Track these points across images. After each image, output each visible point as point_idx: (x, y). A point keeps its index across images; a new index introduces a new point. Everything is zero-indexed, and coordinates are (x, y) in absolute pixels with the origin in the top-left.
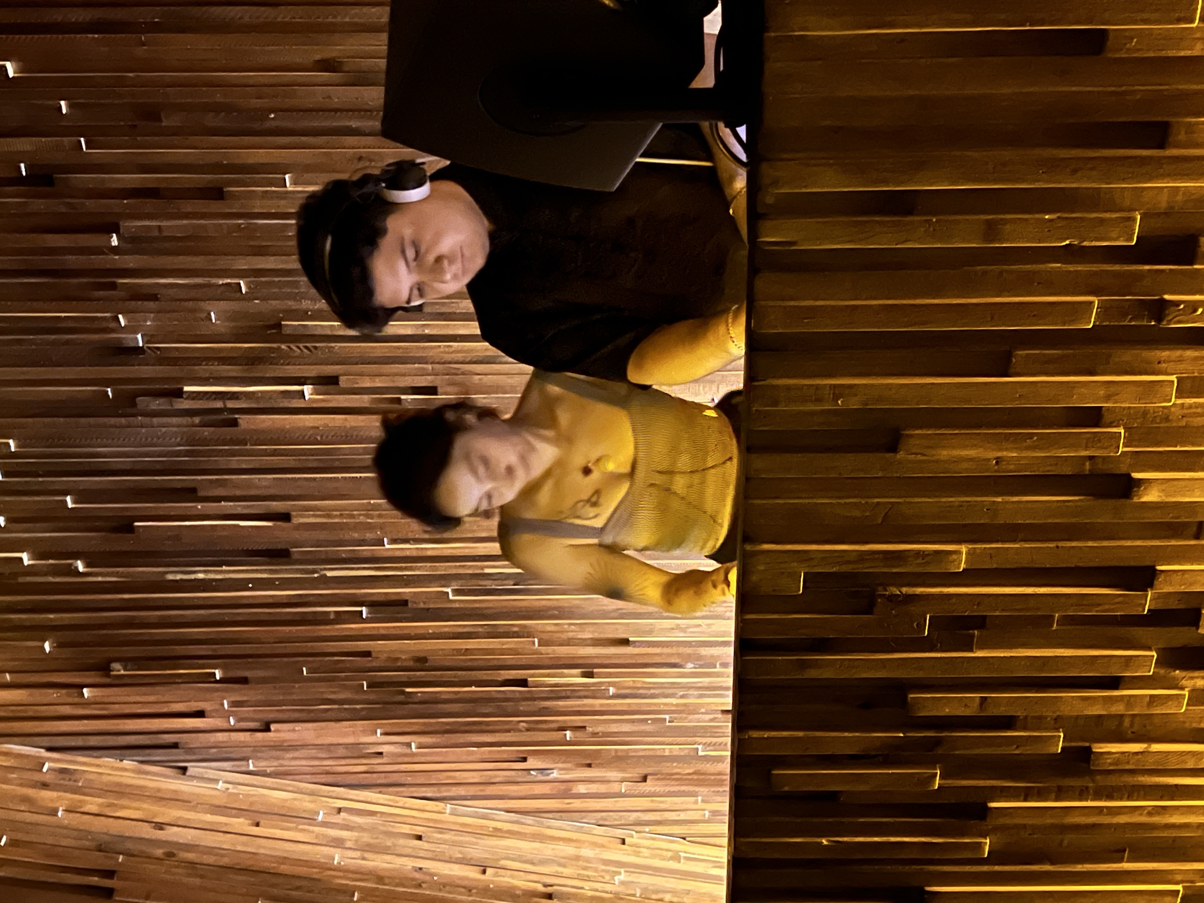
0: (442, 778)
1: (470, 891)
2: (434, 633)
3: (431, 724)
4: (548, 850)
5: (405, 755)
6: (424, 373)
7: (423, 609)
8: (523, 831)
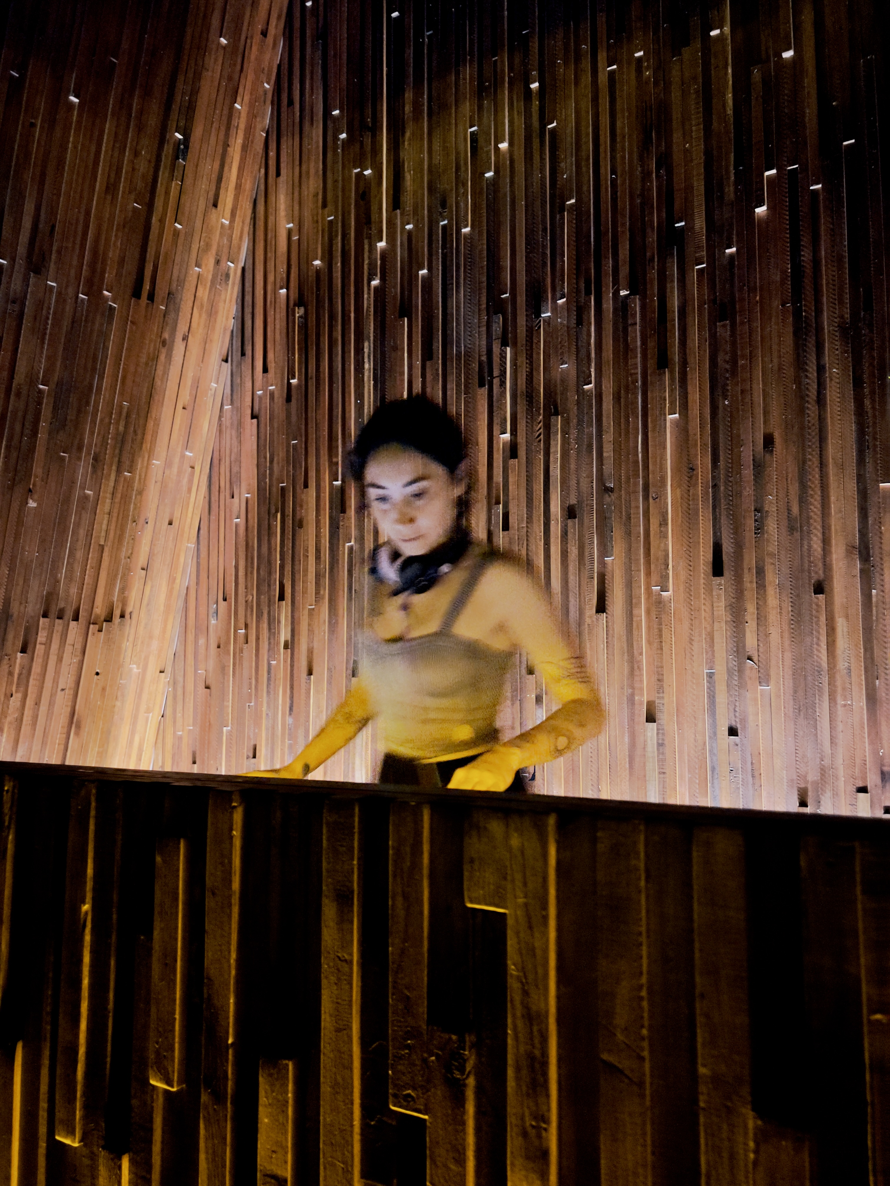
0: (213, 541)
1: (129, 558)
2: (320, 532)
3: (253, 532)
4: (158, 616)
5: (231, 515)
6: (520, 522)
7: (338, 524)
8: (173, 598)
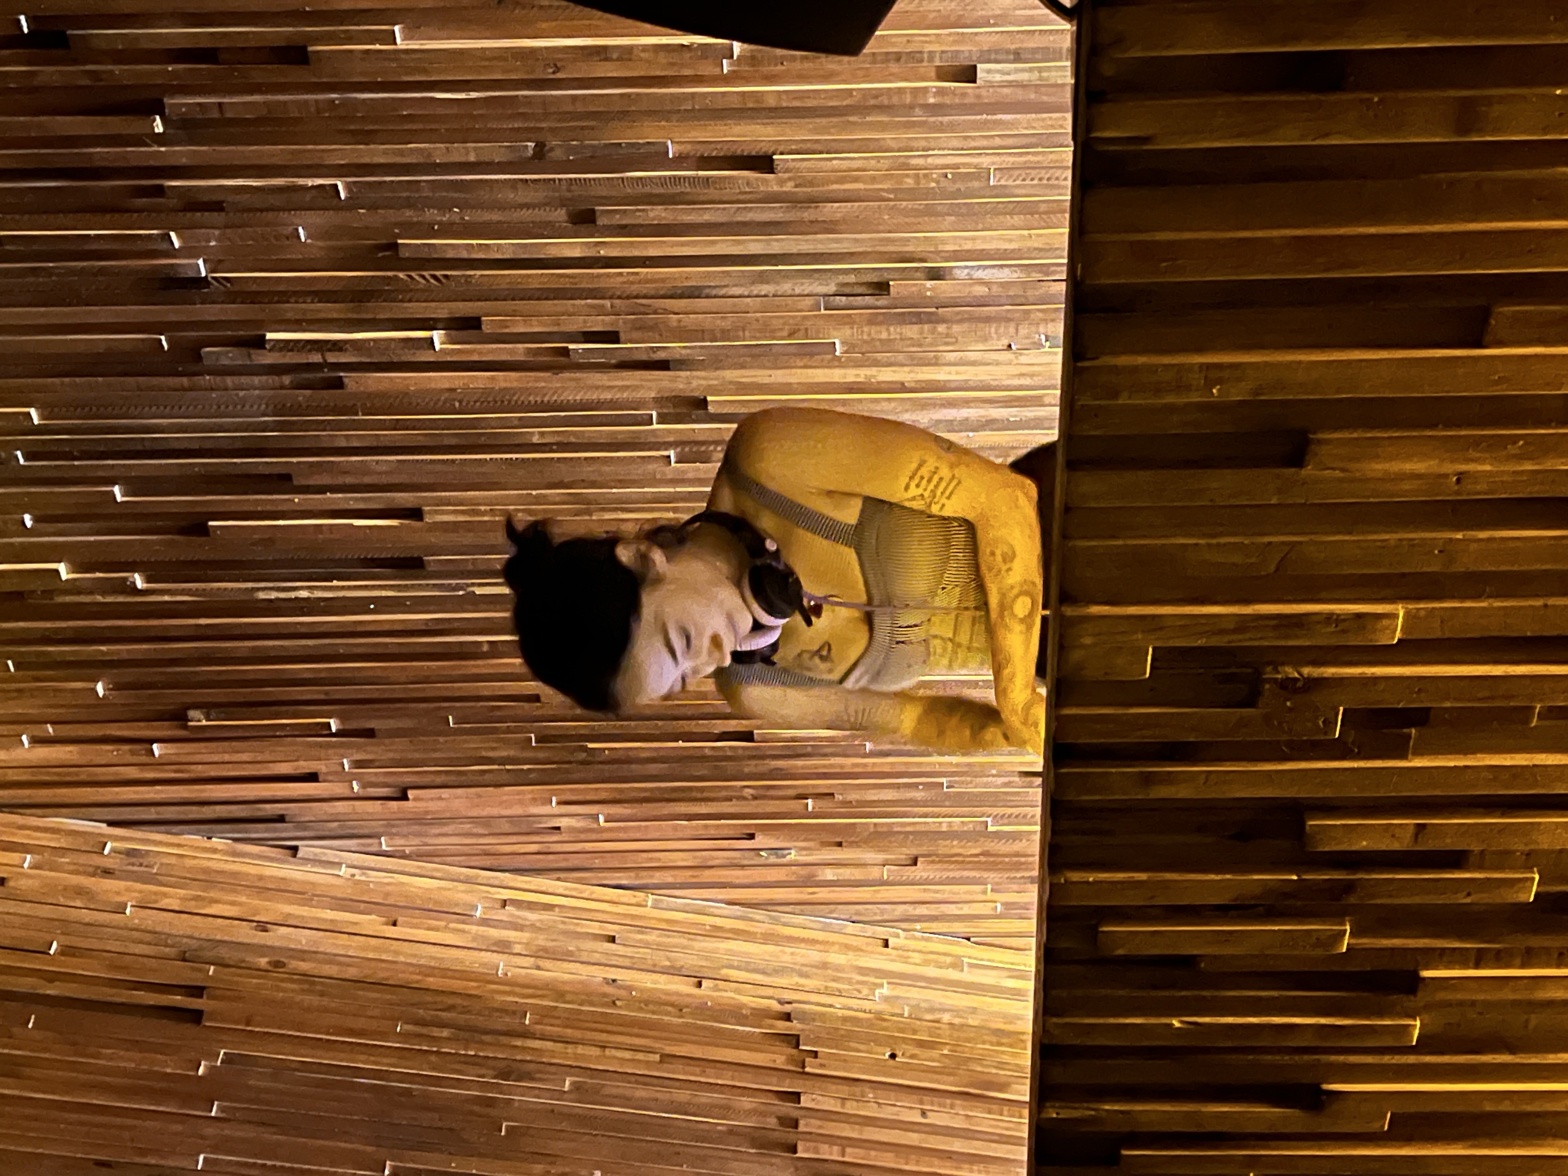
0: (642, 860)
1: (681, 1010)
3: (622, 791)
4: (786, 955)
5: (591, 831)
6: (601, 311)
8: (752, 929)
